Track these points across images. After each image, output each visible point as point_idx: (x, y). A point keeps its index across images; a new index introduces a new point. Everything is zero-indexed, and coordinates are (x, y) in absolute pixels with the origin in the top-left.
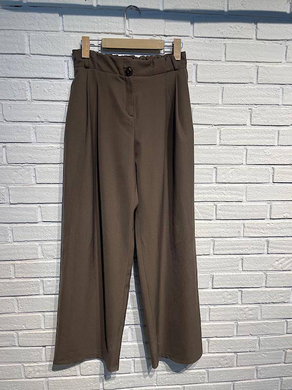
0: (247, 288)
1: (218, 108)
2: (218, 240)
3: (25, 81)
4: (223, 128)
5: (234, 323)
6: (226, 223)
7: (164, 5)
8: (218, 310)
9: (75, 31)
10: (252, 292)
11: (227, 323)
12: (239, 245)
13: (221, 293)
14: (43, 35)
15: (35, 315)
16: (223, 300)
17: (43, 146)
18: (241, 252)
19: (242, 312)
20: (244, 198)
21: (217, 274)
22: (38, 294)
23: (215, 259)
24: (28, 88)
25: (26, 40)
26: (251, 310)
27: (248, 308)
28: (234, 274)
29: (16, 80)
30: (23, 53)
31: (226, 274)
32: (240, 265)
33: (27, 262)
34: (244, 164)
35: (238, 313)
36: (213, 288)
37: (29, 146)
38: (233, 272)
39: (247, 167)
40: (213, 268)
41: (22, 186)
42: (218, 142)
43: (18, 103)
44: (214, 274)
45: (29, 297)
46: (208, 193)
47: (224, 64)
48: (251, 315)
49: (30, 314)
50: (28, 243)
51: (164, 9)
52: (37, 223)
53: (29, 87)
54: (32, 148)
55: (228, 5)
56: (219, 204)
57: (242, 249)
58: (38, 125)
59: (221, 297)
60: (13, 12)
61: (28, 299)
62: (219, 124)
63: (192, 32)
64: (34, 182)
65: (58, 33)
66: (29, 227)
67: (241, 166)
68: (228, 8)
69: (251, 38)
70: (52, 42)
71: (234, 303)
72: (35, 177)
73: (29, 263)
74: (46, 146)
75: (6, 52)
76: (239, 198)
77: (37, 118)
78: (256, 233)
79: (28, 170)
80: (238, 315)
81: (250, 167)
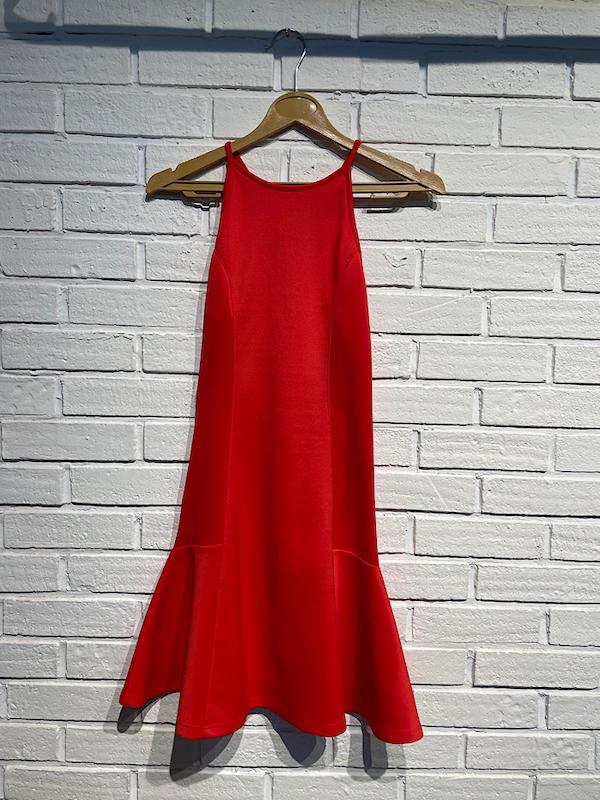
0: (560, 689)
1: (485, 250)
2: (486, 564)
3: (52, 190)
4: (495, 298)
5: (527, 777)
6: (506, 524)
7: (361, 27)
8: (487, 742)
9: (163, 83)
10: (573, 701)
11: (511, 776)
12: (538, 579)
13: (493, 700)
14: (93, 92)
15: (45, 726)
16: (500, 718)
17: (83, 331)
18: (546, 597)
19: (546, 750)
20: (549, 464)
21: (485, 650)
22: (53, 676)
23: (479, 611)
24: (57, 206)
25: (58, 103)
26: (571, 746)
27: (562, 739)
28: (528, 652)
29: (31, 188)
30: (49, 129)
31: (507, 651)
32: (543, 629)
33: (33, 598)
34: (548, 382)
35: (538, 753)
36: (474, 686)
37: (51, 330)
38: (525, 647)
39: (556, 389)
40: (475, 634)
41: (30, 421)
42: (484, 330)
43: (32, 236)
44: (479, 650)
45: (33, 683)
46: (461, 450)
47: (497, 153)
48: (572, 757)
49: (33, 725)
50: (38, 554)
51: (360, 35)
52: (60, 506)
53: (58, 201)
54: (57, 334)
55: (505, 25)
56: (488, 477)
57: (546, 590)
58: (74, 286)
59: (494, 708)
60: (34, 46)
61: (30, 687)
62: (486, 287)
63: (423, 84)
64: (57, 411)
65: (126, 88)
66: (42, 516)
67: (541, 387)
68: (505, 31)
69: (559, 95)
70: (113, 108)
71: (527, 725)
72: (62, 400)
73: (38, 600)
74: (89, 331)
75: (13, 128)
76: (538, 464)
77: (73, 270)
78: (580, 550)
79: (48, 384)
80: (536, 757)
81: (562, 388)
